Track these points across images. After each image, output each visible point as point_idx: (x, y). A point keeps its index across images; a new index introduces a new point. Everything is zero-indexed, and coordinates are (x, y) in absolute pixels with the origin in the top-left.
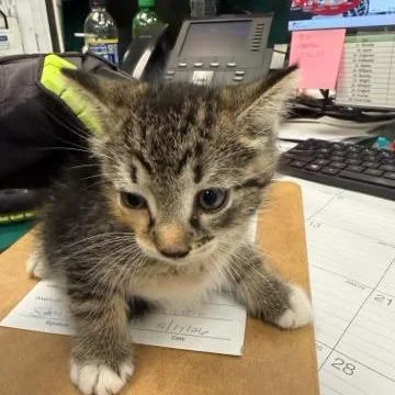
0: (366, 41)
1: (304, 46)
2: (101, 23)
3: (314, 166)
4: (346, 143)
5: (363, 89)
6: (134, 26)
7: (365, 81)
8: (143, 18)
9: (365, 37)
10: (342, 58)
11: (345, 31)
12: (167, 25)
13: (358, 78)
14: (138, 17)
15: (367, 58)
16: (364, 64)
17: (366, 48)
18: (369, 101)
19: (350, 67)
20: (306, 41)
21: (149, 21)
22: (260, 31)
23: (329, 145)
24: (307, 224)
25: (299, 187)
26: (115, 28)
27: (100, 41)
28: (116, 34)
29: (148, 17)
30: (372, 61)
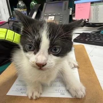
0: (96, 5)
1: (79, 8)
2: (22, 5)
3: (87, 40)
4: (93, 33)
5: (96, 18)
6: (31, 6)
7: (97, 16)
8: (33, 3)
9: (96, 4)
10: (90, 10)
11: (90, 3)
12: (40, 5)
13: (95, 15)
14: (31, 3)
15: (97, 10)
16: (96, 11)
17: (96, 7)
18: (98, 21)
19: (92, 12)
20: (80, 6)
21: (35, 4)
22: (66, 5)
23: (89, 34)
24: (89, 56)
25: (83, 46)
26: (26, 6)
27: (21, 10)
28: (26, 8)
29: (34, 3)
30: (98, 10)
